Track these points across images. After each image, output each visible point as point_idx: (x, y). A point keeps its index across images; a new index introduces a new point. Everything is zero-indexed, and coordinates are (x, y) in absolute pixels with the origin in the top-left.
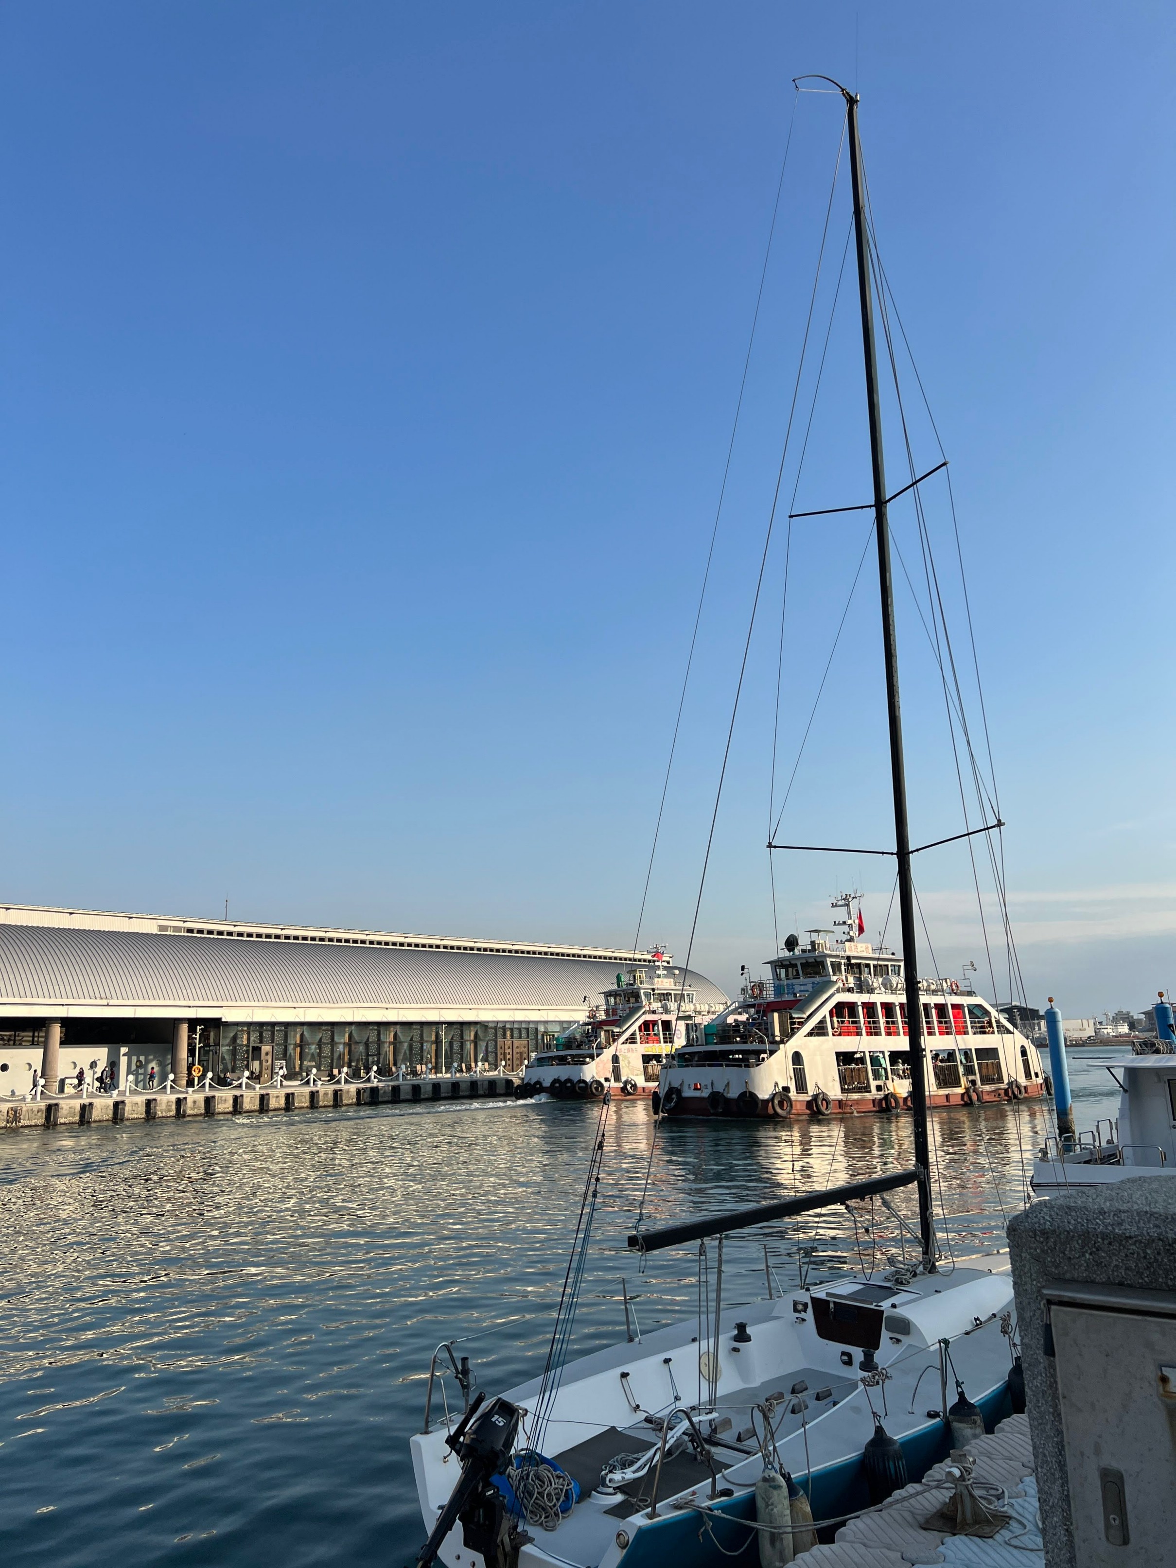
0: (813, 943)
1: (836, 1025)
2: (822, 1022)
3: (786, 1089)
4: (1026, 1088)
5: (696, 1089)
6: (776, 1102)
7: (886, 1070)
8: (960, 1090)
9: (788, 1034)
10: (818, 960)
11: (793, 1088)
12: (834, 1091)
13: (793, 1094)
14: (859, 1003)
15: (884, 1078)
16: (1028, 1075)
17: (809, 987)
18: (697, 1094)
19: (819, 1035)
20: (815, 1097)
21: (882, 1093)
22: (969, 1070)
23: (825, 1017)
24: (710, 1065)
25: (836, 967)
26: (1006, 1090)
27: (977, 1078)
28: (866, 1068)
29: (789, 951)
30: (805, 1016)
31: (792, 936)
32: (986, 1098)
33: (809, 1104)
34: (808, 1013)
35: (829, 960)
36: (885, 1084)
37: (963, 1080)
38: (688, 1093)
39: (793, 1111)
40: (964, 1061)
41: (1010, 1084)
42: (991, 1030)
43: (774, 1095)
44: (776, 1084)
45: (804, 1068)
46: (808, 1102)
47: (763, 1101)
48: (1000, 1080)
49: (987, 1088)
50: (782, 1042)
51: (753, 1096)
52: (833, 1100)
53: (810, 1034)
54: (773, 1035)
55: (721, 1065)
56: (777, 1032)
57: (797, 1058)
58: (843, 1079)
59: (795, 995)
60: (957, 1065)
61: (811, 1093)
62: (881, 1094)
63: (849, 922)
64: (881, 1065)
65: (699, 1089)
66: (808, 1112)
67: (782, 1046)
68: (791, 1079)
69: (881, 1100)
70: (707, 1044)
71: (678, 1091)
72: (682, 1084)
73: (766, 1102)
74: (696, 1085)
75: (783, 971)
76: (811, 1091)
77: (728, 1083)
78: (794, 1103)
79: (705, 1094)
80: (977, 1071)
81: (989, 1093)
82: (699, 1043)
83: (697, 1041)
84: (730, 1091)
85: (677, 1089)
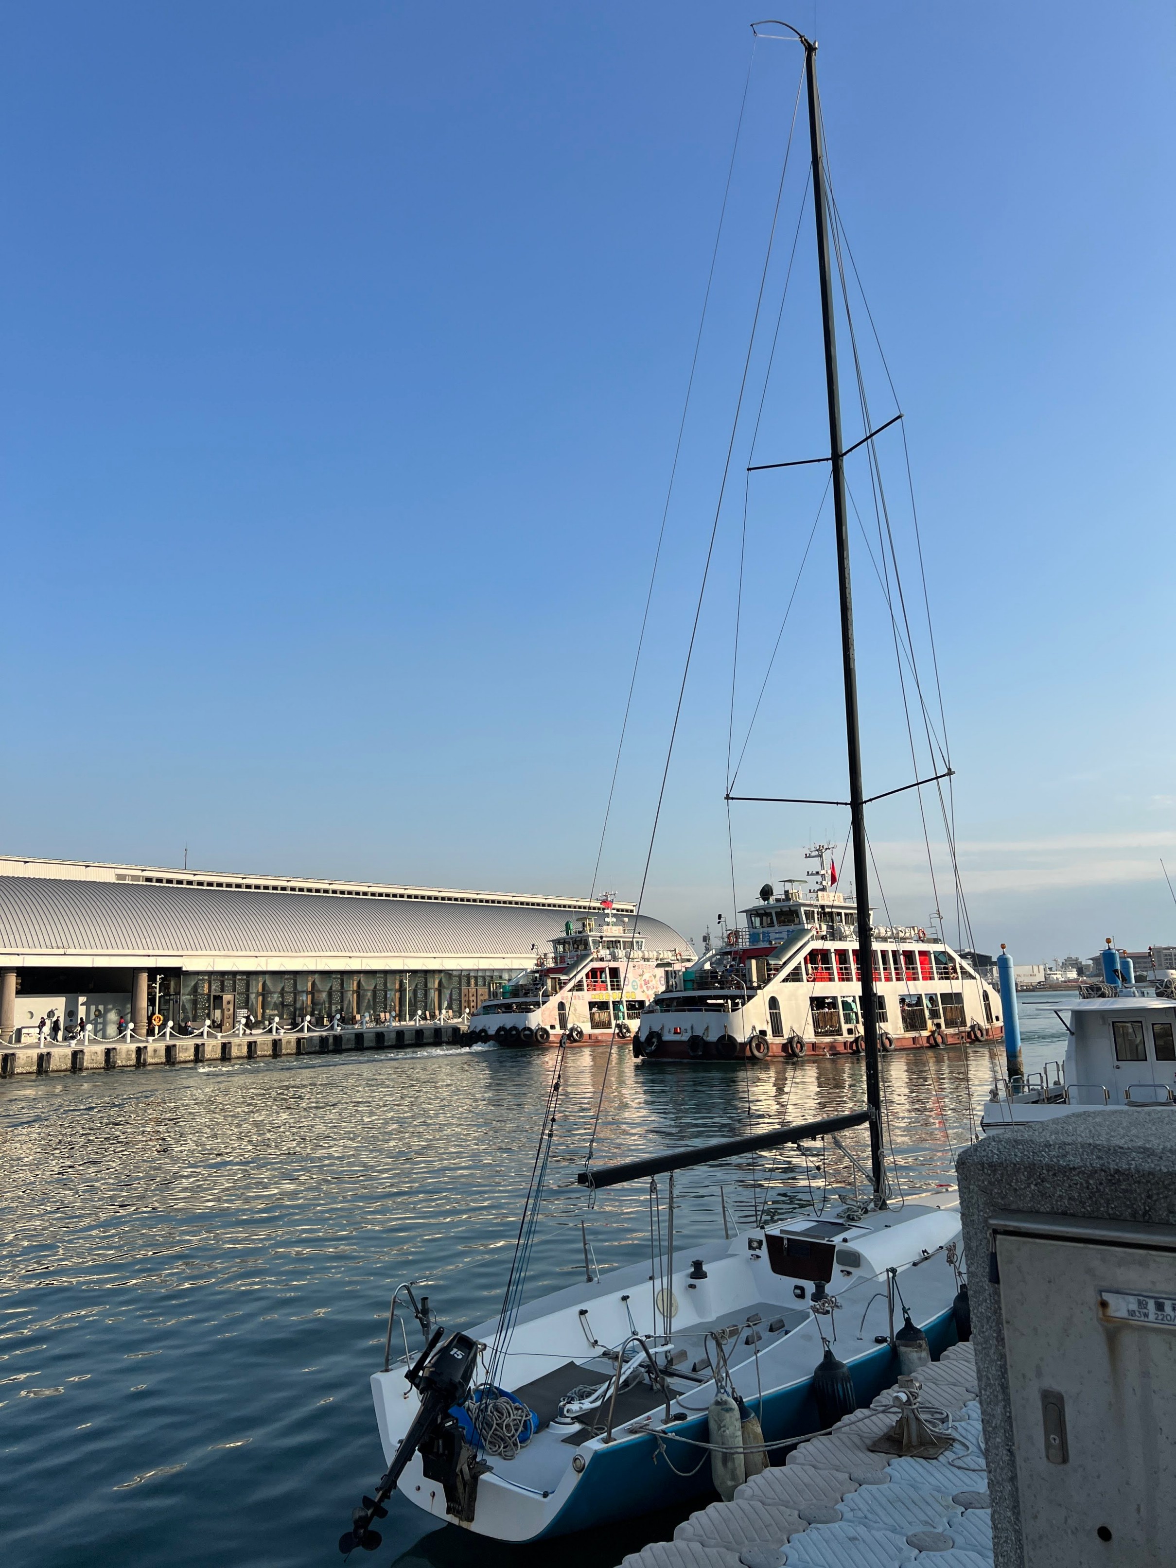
0: (787, 892)
1: (810, 971)
2: (797, 968)
3: (763, 1033)
4: (987, 1030)
5: (676, 1033)
6: (754, 1045)
7: (856, 1014)
8: (925, 1033)
9: (765, 980)
10: (793, 909)
11: (769, 1032)
12: (809, 1036)
13: (769, 1037)
14: (832, 951)
15: (855, 1022)
16: (989, 1018)
17: (785, 935)
18: (677, 1038)
19: (794, 980)
20: (791, 1040)
21: (853, 1036)
22: (934, 1014)
23: (800, 964)
24: (690, 1010)
25: (810, 915)
26: (969, 1033)
27: (942, 1021)
28: (838, 1012)
29: (764, 900)
30: (781, 963)
31: (767, 885)
32: (950, 1040)
33: (784, 1047)
34: (784, 960)
35: (803, 909)
36: (856, 1027)
37: (929, 1023)
38: (668, 1037)
39: (770, 1054)
40: (930, 1006)
41: (973, 1027)
42: (956, 975)
43: (752, 1038)
44: (754, 1028)
45: (779, 1013)
46: (783, 1044)
47: (741, 1044)
48: (964, 1023)
49: (951, 1031)
50: (759, 987)
51: (732, 1039)
52: (808, 1043)
53: (785, 980)
54: (751, 981)
55: (701, 1010)
56: (755, 978)
57: (773, 1003)
58: (816, 1024)
59: (770, 943)
60: (923, 1010)
61: (786, 1036)
62: (851, 1038)
63: (823, 872)
64: (852, 1010)
65: (679, 1033)
66: (784, 1054)
67: (759, 991)
68: (768, 1023)
69: (852, 1043)
70: (685, 990)
71: (659, 1035)
72: (662, 1029)
73: (743, 1045)
74: (676, 1029)
75: (758, 920)
76: (787, 1034)
77: (708, 1027)
78: (770, 1046)
79: (685, 1037)
80: (942, 1015)
81: (953, 1035)
82: (678, 989)
83: (676, 987)
84: (710, 1034)
85: (657, 1033)
